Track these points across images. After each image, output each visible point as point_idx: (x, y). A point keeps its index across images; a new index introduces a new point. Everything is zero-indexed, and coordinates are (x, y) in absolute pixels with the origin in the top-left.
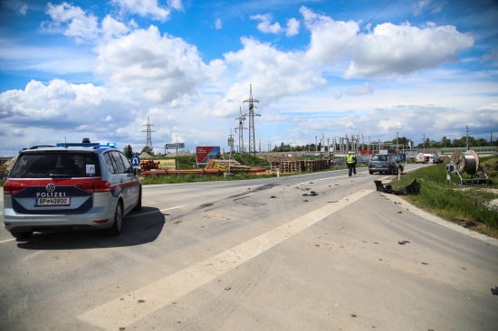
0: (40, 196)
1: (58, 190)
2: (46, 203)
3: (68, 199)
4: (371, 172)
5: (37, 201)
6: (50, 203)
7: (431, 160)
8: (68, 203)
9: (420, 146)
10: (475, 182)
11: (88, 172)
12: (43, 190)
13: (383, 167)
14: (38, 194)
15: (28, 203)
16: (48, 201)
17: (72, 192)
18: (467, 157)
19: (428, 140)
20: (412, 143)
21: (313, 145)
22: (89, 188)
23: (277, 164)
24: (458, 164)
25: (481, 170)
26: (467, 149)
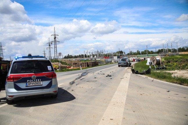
0: (29, 82)
1: (37, 78)
2: (31, 85)
3: (41, 82)
4: (119, 66)
5: (27, 84)
6: (33, 85)
7: (136, 60)
8: (41, 84)
9: (128, 54)
10: (161, 69)
11: (49, 69)
12: (30, 79)
13: (125, 63)
14: (28, 81)
15: (22, 85)
16: (32, 84)
17: (43, 79)
18: (157, 58)
19: (131, 52)
20: (125, 53)
21: (82, 55)
22: (50, 77)
23: (76, 64)
24: (153, 61)
25: (162, 64)
26: (147, 55)
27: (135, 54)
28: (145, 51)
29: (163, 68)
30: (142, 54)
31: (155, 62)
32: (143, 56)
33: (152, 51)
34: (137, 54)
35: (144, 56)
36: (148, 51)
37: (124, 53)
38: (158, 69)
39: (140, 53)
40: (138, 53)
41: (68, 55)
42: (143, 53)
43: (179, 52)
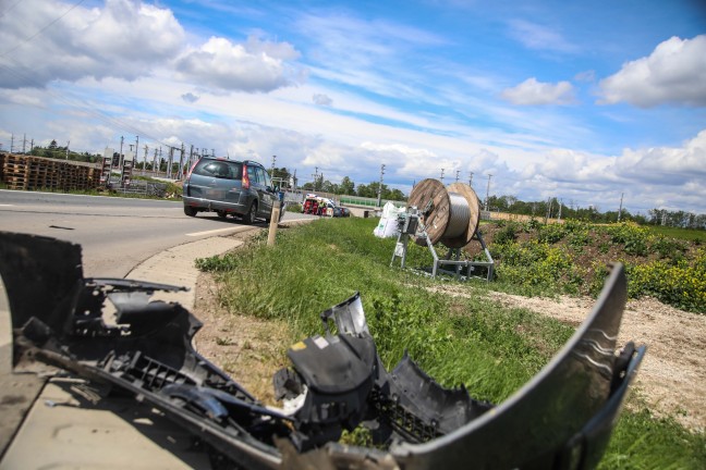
4: (191, 210)
9: (308, 187)
10: (465, 271)
13: (231, 196)
18: (455, 200)
24: (427, 214)
25: (479, 239)
26: (377, 201)
27: (333, 190)
28: (375, 186)
29: (481, 271)
30: (362, 195)
31: (439, 223)
32: (363, 203)
33: (397, 191)
34: (341, 192)
35: (368, 204)
36: (384, 187)
37: (291, 180)
38: (448, 270)
39: (355, 189)
40: (348, 189)
41: (54, 143)
42: (365, 192)
43: (491, 210)
